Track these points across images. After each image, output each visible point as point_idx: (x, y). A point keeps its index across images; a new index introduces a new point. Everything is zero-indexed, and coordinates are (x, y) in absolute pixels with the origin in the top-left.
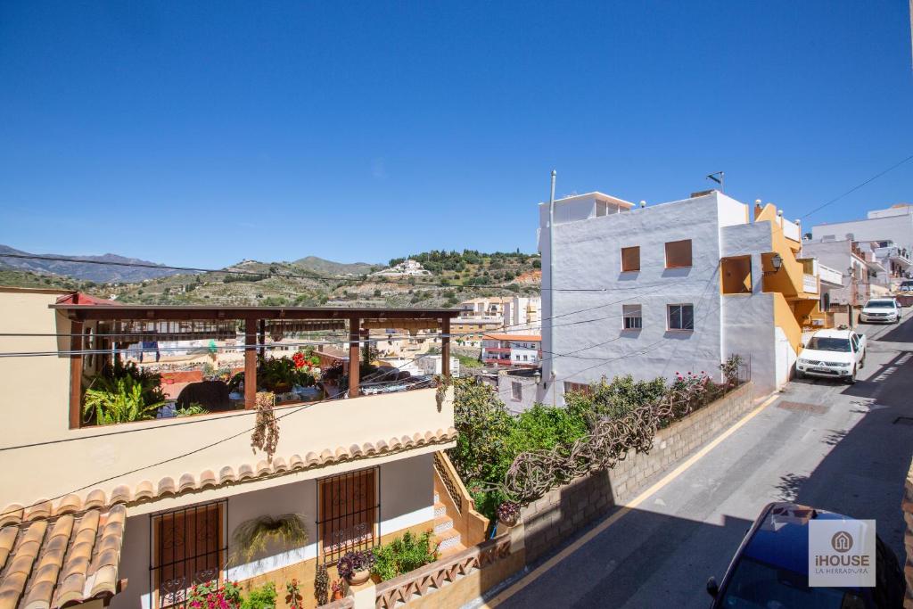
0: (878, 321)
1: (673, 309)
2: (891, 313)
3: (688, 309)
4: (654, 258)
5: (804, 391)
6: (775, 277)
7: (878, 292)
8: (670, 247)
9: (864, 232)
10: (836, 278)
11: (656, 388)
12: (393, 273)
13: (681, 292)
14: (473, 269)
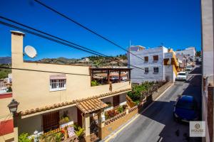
0: (189, 70)
1: (154, 68)
2: (191, 69)
3: (157, 68)
4: (151, 58)
5: (178, 83)
6: (173, 62)
7: (188, 65)
8: (154, 57)
9: (185, 52)
10: (181, 62)
11: (153, 83)
12: (82, 61)
13: (156, 65)
14: (101, 60)
